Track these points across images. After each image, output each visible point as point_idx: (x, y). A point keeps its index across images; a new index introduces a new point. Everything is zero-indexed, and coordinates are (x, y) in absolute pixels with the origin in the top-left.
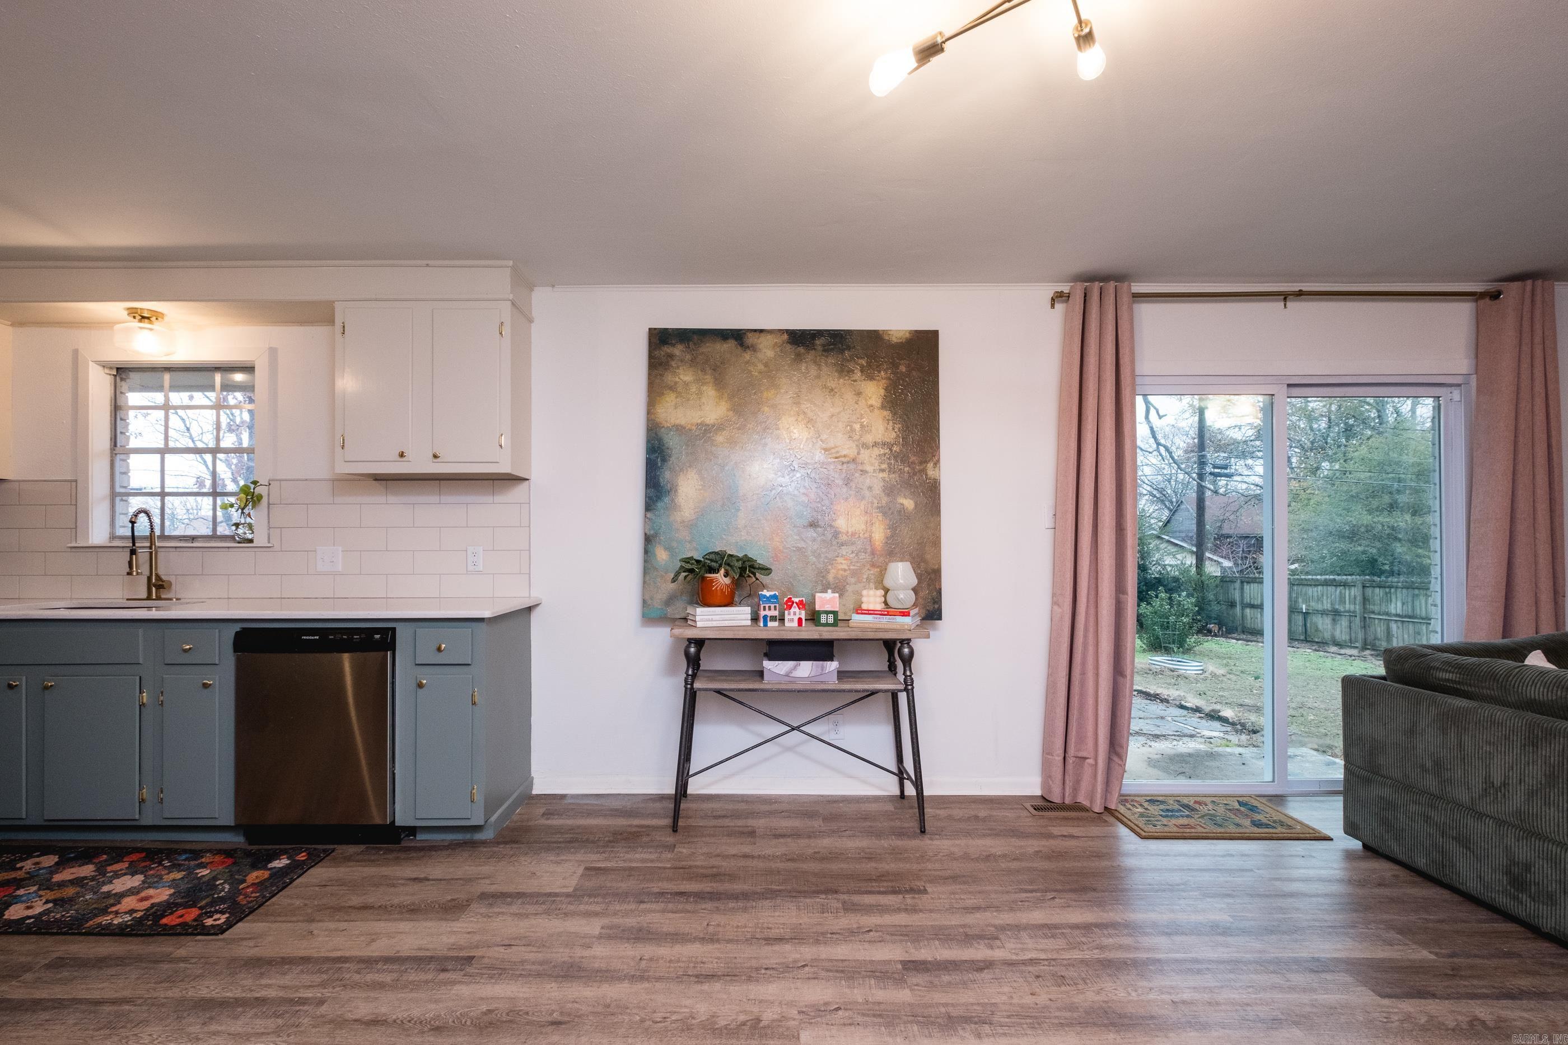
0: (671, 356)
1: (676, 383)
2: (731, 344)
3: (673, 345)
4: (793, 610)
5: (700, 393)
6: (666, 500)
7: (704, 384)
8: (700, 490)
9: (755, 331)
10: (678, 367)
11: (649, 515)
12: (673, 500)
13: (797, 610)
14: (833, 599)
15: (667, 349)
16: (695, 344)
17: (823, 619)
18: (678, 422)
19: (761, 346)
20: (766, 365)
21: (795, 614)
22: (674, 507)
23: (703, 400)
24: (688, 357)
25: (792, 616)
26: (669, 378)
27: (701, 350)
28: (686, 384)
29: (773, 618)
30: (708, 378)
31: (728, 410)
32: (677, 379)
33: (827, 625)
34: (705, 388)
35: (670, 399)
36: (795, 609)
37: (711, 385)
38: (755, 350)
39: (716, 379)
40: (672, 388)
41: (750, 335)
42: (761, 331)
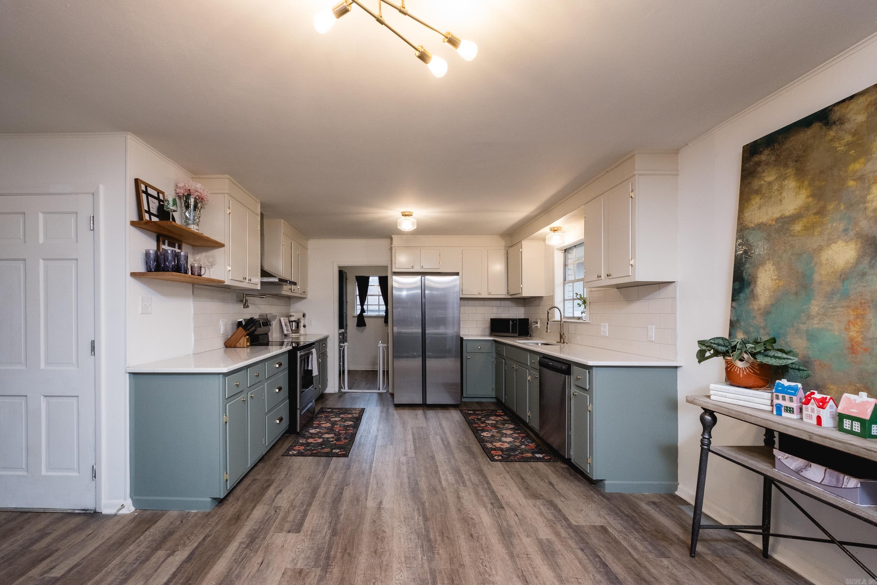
0: (758, 164)
1: (761, 186)
2: (817, 126)
3: (760, 153)
4: (810, 406)
5: (781, 189)
6: (747, 291)
7: (785, 179)
8: (775, 280)
9: (844, 101)
10: (764, 172)
11: (734, 304)
12: (752, 291)
13: (815, 407)
14: (863, 404)
15: (756, 159)
16: (779, 143)
17: (847, 424)
18: (760, 221)
19: (849, 116)
20: (854, 134)
21: (813, 410)
22: (753, 296)
23: (784, 194)
24: (773, 158)
25: (809, 412)
26: (756, 184)
27: (784, 147)
28: (770, 183)
29: (790, 410)
30: (790, 171)
31: (808, 197)
32: (762, 182)
33: (851, 432)
34: (786, 182)
35: (756, 201)
36: (812, 405)
37: (792, 177)
38: (842, 124)
39: (797, 169)
40: (758, 192)
41: (836, 108)
42: (852, 97)
